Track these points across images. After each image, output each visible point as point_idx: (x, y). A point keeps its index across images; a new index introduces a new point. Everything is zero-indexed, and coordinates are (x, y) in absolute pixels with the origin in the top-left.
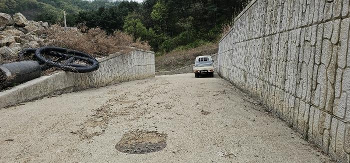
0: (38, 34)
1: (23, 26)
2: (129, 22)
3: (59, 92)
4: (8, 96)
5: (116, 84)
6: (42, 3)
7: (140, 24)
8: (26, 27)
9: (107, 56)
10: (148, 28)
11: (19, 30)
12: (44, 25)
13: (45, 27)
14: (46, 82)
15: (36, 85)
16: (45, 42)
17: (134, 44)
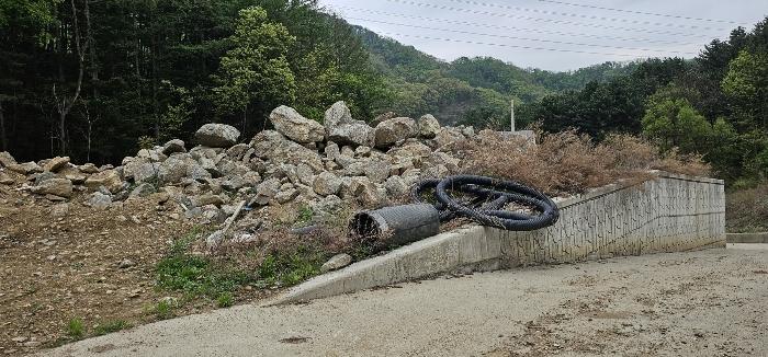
0: (452, 150)
1: (432, 136)
2: (660, 107)
3: (468, 269)
4: (380, 268)
5: (602, 259)
6: (479, 88)
7: (687, 111)
8: (436, 138)
9: (582, 192)
10: (711, 117)
11: (425, 144)
12: (467, 133)
13: (466, 136)
14: (445, 245)
15: (426, 251)
16: (460, 165)
17: (658, 162)
